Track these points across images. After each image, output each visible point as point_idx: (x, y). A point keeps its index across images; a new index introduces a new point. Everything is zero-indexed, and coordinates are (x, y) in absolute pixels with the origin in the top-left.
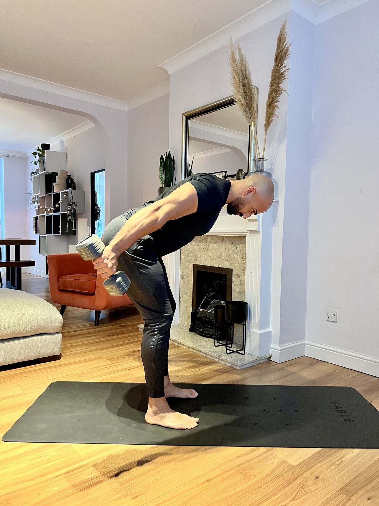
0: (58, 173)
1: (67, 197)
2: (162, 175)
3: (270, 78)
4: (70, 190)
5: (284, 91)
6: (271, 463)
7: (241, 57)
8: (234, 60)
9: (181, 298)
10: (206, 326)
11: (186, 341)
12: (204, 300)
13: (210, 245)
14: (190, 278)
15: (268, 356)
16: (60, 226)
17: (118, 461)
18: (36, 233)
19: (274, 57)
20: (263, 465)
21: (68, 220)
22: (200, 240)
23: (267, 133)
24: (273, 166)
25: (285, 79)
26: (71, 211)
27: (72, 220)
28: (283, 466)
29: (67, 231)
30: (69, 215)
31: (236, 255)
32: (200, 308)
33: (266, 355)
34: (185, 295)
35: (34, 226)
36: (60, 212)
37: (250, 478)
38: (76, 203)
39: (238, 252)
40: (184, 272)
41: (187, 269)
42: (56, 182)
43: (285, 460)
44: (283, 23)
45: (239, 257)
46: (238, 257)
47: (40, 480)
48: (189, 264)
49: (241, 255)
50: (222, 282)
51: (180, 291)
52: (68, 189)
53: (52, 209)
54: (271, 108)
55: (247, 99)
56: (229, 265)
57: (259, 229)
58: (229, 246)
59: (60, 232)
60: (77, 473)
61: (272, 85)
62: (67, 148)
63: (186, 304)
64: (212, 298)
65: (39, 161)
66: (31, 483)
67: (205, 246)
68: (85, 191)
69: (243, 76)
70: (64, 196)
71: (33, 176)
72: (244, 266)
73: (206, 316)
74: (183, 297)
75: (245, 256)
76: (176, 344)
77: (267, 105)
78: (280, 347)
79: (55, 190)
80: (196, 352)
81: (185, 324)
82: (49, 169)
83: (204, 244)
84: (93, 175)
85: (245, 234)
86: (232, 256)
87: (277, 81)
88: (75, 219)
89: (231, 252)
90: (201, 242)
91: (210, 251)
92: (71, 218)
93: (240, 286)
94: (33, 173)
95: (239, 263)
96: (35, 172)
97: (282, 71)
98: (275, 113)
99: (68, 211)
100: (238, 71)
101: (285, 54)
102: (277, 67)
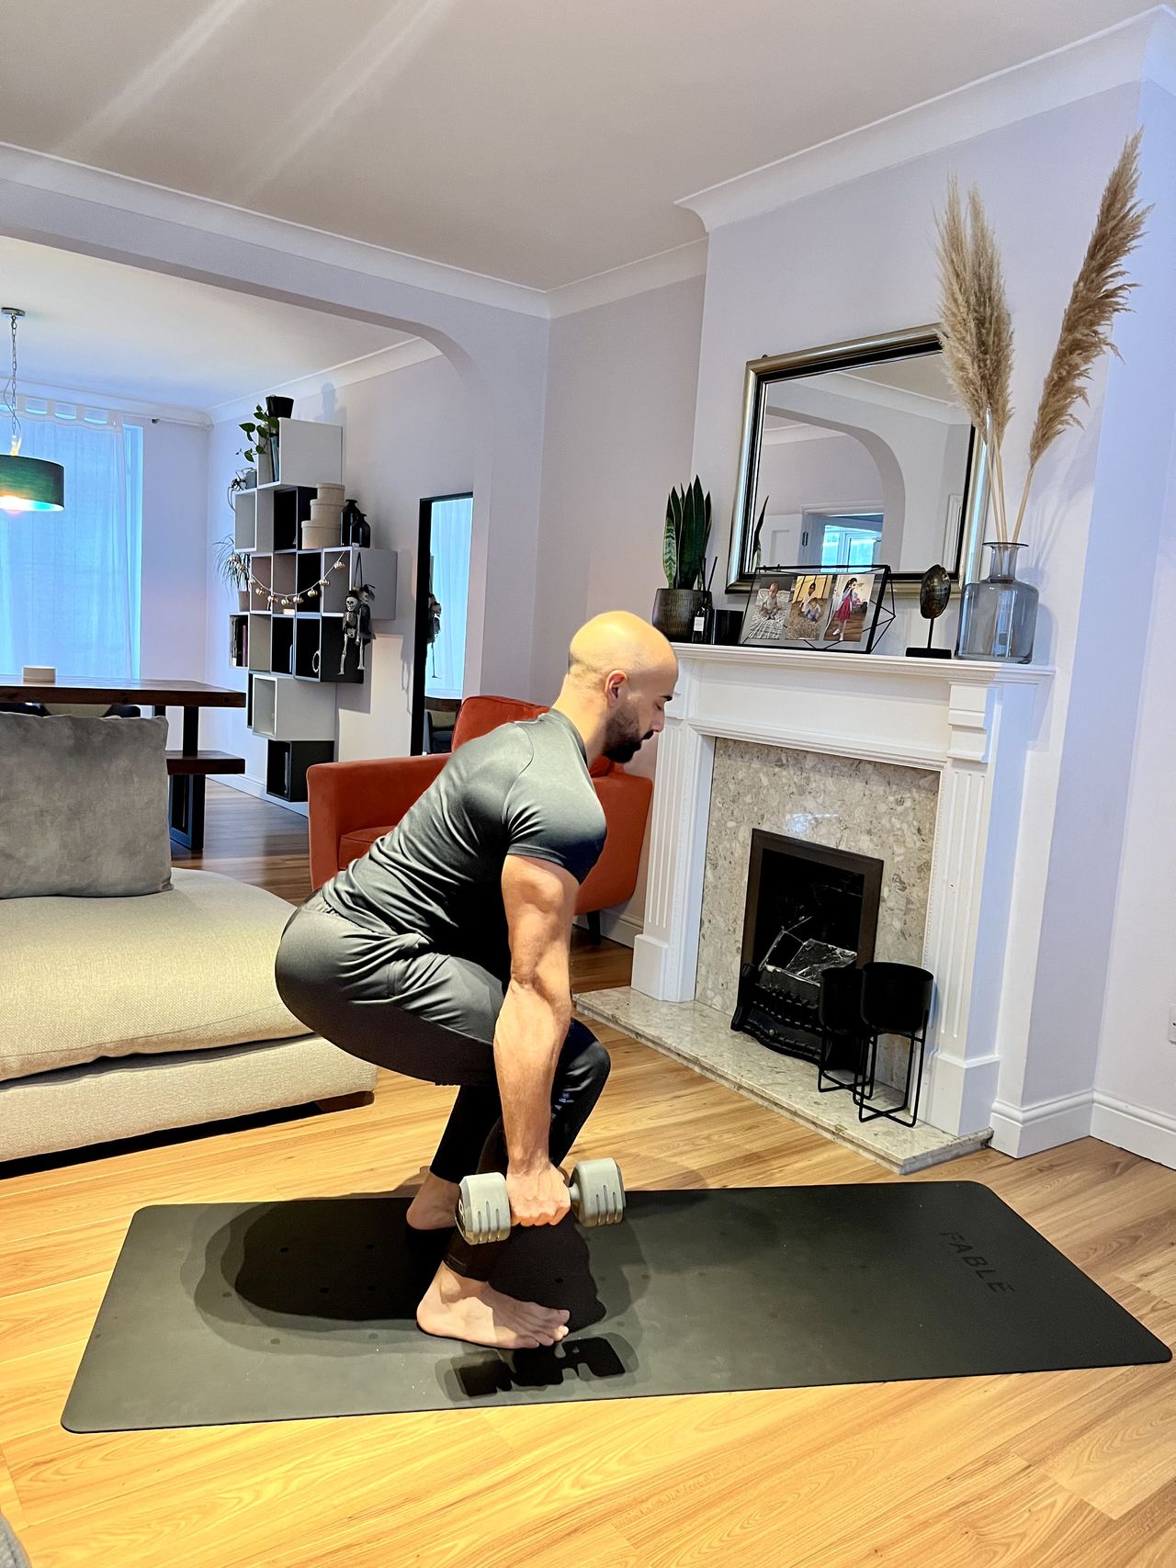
0: (315, 490)
1: (345, 570)
2: (670, 552)
3: (1066, 302)
4: (353, 548)
5: (1109, 347)
6: (1046, 1507)
7: (981, 237)
8: (955, 242)
9: (706, 924)
10: (787, 1020)
11: (729, 1065)
12: (779, 938)
13: (812, 779)
14: (739, 869)
15: (983, 1135)
16: (319, 652)
17: (612, 1466)
18: (239, 663)
19: (1088, 240)
20: (1025, 1511)
21: (346, 639)
22: (780, 760)
23: (1036, 466)
24: (1040, 565)
25: (1117, 310)
26: (355, 612)
27: (358, 640)
28: (1082, 1518)
29: (342, 672)
30: (348, 626)
31: (899, 819)
32: (769, 963)
33: (976, 1131)
34: (718, 918)
35: (232, 643)
36: (318, 610)
37: (995, 1553)
38: (370, 588)
39: (905, 813)
40: (720, 847)
41: (730, 841)
42: (308, 518)
43: (1085, 1499)
44: (1130, 139)
45: (909, 826)
46: (905, 826)
47: (413, 1511)
48: (738, 827)
49: (915, 823)
50: (840, 891)
51: (705, 903)
52: (347, 544)
53: (295, 599)
54: (1059, 396)
55: (986, 365)
56: (872, 846)
57: (986, 756)
58: (878, 788)
59: (317, 670)
60: (507, 1497)
61: (1070, 327)
62: (343, 410)
63: (719, 945)
64: (805, 932)
65: (259, 449)
66: (390, 1520)
67: (796, 780)
68: (396, 553)
69: (981, 291)
70: (336, 566)
71: (238, 493)
72: (927, 857)
73: (789, 992)
74: (713, 921)
75: (929, 827)
76: (697, 1069)
77: (1047, 382)
78: (1024, 1112)
79: (307, 545)
80: (760, 1102)
81: (714, 1001)
82: (290, 477)
83: (792, 772)
84: (426, 507)
85: (938, 766)
86: (883, 822)
87: (1089, 317)
88: (368, 638)
89: (882, 808)
90: (782, 766)
91: (809, 797)
92: (356, 633)
93: (905, 914)
94: (236, 482)
95: (905, 847)
96: (244, 481)
97: (1110, 286)
98: (1070, 411)
99: (348, 613)
100: (968, 276)
101: (1128, 235)
102: (1094, 275)
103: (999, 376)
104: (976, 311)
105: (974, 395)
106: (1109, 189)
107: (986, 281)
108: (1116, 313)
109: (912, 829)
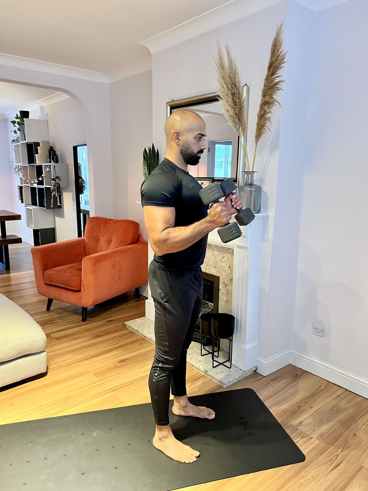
0: (39, 143)
1: (50, 171)
2: (145, 171)
3: (262, 87)
4: (52, 164)
5: (277, 103)
7: (231, 62)
8: (222, 66)
15: (254, 369)
16: (45, 199)
18: (22, 202)
19: (267, 64)
21: (52, 195)
23: (257, 144)
24: (263, 177)
25: (279, 90)
26: (54, 186)
27: (56, 195)
29: (52, 206)
30: (53, 191)
31: (223, 263)
33: (251, 368)
35: (19, 196)
36: (43, 185)
38: (59, 177)
39: (225, 261)
42: (38, 153)
44: (279, 26)
46: (225, 266)
49: (228, 265)
52: (50, 162)
53: (35, 181)
54: (262, 120)
55: (236, 110)
56: (216, 272)
57: (247, 245)
58: (217, 253)
59: (45, 205)
61: (264, 95)
62: (47, 114)
65: (19, 129)
68: (68, 164)
69: (232, 83)
70: (47, 170)
71: (14, 145)
72: (232, 276)
75: (232, 266)
77: (258, 115)
78: (266, 361)
79: (38, 163)
82: (30, 139)
84: (75, 149)
85: (233, 247)
86: (219, 264)
87: (270, 93)
88: (60, 194)
89: (218, 259)
92: (55, 193)
93: (227, 295)
94: (13, 141)
95: (226, 272)
96: (16, 140)
97: (276, 81)
98: (267, 125)
99: (52, 186)
100: (227, 78)
101: (281, 62)
102: (270, 77)
103: (242, 113)
104: (231, 91)
105: (233, 120)
106: (272, 45)
107: (234, 79)
108: (279, 91)
109: (228, 266)
